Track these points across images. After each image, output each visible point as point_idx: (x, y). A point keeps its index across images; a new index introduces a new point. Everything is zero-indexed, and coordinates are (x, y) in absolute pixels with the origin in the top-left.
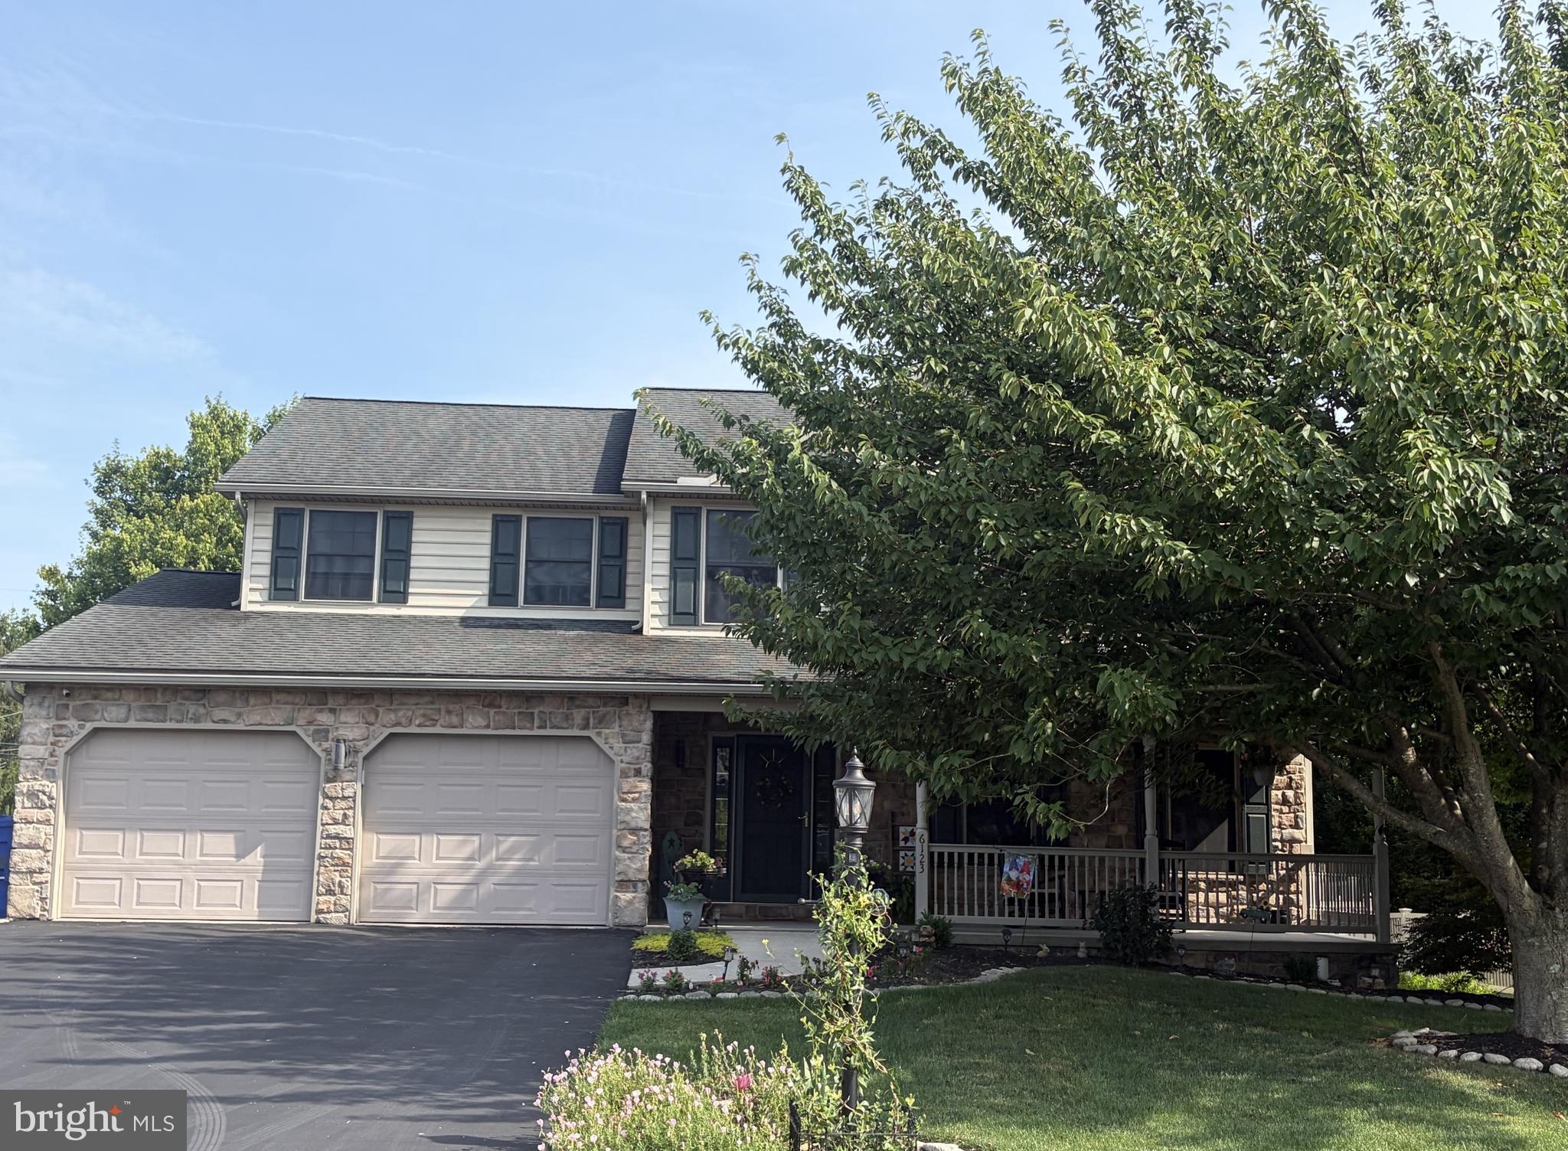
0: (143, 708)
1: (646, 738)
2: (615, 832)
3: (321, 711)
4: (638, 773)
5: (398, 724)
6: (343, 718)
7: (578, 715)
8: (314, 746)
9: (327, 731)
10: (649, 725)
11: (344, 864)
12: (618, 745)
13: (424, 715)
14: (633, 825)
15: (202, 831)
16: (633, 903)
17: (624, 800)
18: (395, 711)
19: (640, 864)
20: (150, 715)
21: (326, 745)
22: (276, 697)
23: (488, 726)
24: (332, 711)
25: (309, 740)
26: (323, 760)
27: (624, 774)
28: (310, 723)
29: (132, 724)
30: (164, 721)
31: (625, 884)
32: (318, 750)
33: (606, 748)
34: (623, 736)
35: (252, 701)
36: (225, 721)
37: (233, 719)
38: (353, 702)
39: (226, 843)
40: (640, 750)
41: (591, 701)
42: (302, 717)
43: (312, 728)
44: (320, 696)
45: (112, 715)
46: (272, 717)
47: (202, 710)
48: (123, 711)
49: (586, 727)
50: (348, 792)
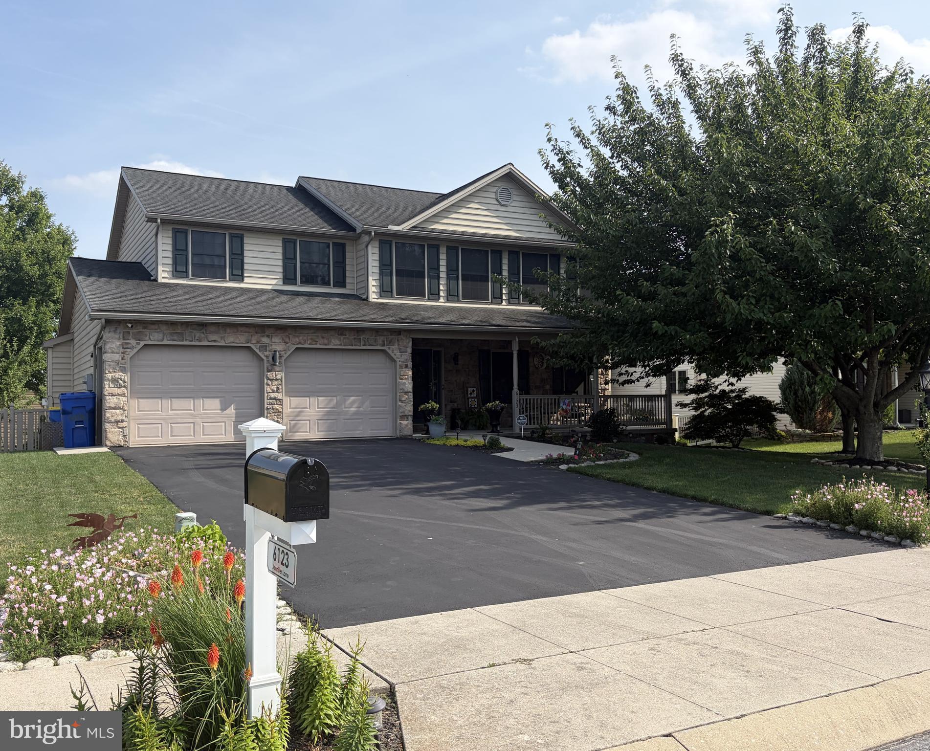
0: (171, 334)
1: (410, 350)
2: (398, 394)
3: (263, 336)
4: (406, 366)
5: (300, 343)
6: (273, 340)
7: (380, 339)
8: (260, 354)
9: (266, 346)
10: (410, 344)
11: (279, 412)
12: (398, 354)
13: (311, 339)
14: (406, 390)
15: (203, 397)
16: (407, 425)
17: (402, 379)
18: (298, 337)
19: (409, 408)
20: (175, 338)
21: (267, 353)
22: (240, 329)
23: (341, 345)
24: (268, 336)
25: (257, 351)
26: (265, 361)
27: (401, 367)
28: (258, 342)
29: (165, 342)
30: (183, 341)
31: (404, 417)
32: (262, 356)
33: (392, 355)
34: (400, 349)
35: (228, 331)
36: (215, 341)
37: (219, 340)
38: (278, 332)
39: (215, 403)
40: (407, 356)
41: (385, 333)
42: (254, 339)
43: (259, 345)
44: (261, 329)
45: (155, 337)
46: (240, 339)
47: (203, 335)
48: (161, 335)
49: (384, 345)
50: (279, 377)
